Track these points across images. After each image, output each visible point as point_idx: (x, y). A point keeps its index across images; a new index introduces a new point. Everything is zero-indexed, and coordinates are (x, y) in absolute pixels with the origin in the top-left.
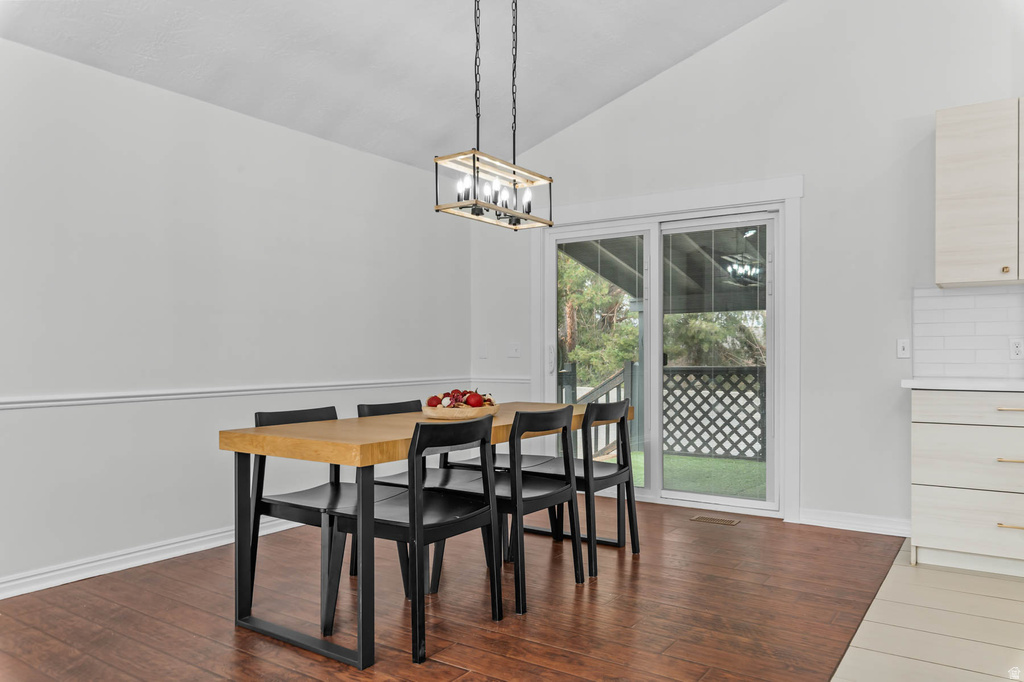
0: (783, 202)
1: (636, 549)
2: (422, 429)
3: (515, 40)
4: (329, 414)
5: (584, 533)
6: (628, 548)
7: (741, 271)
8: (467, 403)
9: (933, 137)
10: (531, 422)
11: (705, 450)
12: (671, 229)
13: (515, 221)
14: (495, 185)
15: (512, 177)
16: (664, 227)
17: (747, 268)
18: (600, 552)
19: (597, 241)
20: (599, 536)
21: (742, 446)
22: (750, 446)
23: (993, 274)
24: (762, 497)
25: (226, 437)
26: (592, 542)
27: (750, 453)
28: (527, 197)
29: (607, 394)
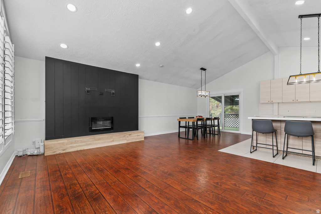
0: (241, 92)
2: (198, 119)
5: (214, 133)
6: (219, 135)
10: (208, 119)
11: (230, 126)
12: (226, 95)
13: (205, 97)
14: (203, 93)
15: (205, 92)
16: (224, 95)
18: (216, 135)
20: (215, 133)
21: (236, 126)
23: (267, 102)
24: (238, 131)
25: (178, 120)
26: (215, 134)
28: (207, 94)
29: (216, 116)
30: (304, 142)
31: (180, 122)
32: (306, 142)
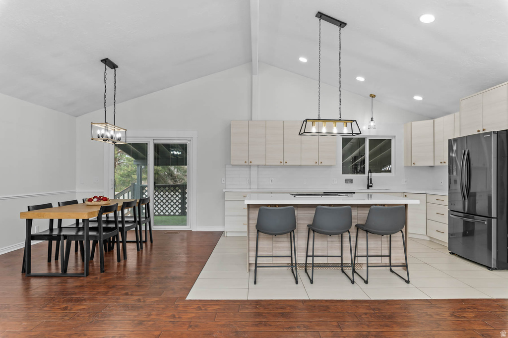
0: (192, 138)
1: (151, 241)
3: (115, 86)
4: (49, 206)
7: (175, 153)
8: (102, 199)
9: (230, 127)
12: (157, 142)
15: (114, 129)
16: (154, 141)
17: (178, 152)
19: (130, 144)
22: (177, 211)
24: (186, 225)
25: (22, 214)
27: (177, 213)
29: (124, 195)
30: (329, 241)
31: (29, 222)
32: (332, 241)
